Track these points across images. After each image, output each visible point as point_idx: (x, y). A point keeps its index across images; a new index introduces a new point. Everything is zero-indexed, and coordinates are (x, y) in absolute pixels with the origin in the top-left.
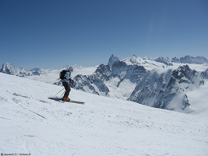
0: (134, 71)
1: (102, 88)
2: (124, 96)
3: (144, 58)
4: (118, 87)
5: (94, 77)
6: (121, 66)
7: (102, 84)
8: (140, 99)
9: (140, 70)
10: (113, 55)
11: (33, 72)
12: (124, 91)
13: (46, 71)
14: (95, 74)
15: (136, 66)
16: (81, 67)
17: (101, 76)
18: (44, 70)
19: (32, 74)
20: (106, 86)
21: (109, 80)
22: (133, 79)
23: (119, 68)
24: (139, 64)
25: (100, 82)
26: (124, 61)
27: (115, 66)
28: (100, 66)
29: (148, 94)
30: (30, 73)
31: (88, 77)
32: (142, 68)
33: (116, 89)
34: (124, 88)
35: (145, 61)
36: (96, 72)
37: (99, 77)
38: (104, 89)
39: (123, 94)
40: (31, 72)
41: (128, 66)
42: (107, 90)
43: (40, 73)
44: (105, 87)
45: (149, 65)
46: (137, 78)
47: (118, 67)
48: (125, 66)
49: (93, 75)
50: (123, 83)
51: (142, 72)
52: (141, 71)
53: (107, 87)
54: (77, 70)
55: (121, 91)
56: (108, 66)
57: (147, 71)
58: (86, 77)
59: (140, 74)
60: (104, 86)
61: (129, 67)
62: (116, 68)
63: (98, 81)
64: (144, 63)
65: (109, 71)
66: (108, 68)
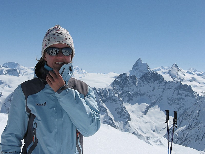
0: (175, 93)
1: (119, 113)
2: (154, 131)
3: (189, 71)
4: (145, 114)
5: (108, 93)
6: (155, 81)
7: (121, 107)
8: (183, 140)
9: (184, 92)
10: (140, 60)
11: (9, 69)
12: (155, 122)
13: (28, 69)
14: (112, 88)
15: (179, 85)
16: (84, 71)
17: (120, 93)
18: (24, 67)
19: (6, 72)
20: (126, 110)
21: (132, 100)
22: (171, 105)
23: (150, 84)
24: (183, 80)
25: (117, 102)
26: (155, 70)
27: (144, 79)
28: (122, 75)
29: (198, 136)
30: (4, 71)
31: (98, 92)
32: (188, 89)
33: (142, 117)
34: (155, 118)
35: (193, 78)
36: (113, 84)
37: (116, 94)
38: (123, 115)
39: (152, 127)
40: (5, 69)
41: (166, 82)
42: (127, 117)
43: (19, 73)
44: (124, 111)
45: (198, 84)
46: (178, 104)
47: (149, 82)
48: (162, 82)
49: (107, 90)
50: (154, 109)
51: (188, 95)
52: (186, 93)
53: (127, 112)
54: (78, 74)
55: (149, 122)
56: (133, 77)
57: (196, 94)
58: (96, 92)
59: (184, 97)
60: (123, 109)
61: (167, 85)
62: (146, 82)
63: (114, 100)
64: (190, 81)
65: (134, 85)
66: (133, 81)
